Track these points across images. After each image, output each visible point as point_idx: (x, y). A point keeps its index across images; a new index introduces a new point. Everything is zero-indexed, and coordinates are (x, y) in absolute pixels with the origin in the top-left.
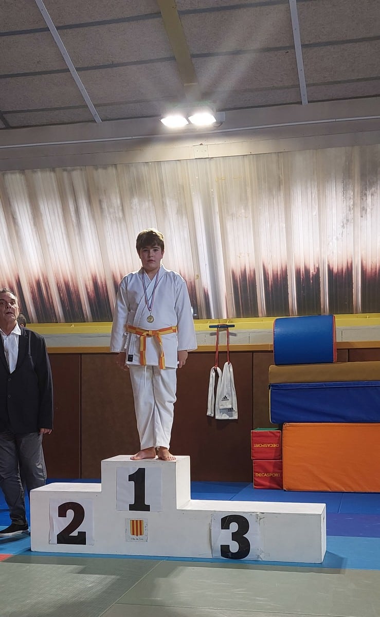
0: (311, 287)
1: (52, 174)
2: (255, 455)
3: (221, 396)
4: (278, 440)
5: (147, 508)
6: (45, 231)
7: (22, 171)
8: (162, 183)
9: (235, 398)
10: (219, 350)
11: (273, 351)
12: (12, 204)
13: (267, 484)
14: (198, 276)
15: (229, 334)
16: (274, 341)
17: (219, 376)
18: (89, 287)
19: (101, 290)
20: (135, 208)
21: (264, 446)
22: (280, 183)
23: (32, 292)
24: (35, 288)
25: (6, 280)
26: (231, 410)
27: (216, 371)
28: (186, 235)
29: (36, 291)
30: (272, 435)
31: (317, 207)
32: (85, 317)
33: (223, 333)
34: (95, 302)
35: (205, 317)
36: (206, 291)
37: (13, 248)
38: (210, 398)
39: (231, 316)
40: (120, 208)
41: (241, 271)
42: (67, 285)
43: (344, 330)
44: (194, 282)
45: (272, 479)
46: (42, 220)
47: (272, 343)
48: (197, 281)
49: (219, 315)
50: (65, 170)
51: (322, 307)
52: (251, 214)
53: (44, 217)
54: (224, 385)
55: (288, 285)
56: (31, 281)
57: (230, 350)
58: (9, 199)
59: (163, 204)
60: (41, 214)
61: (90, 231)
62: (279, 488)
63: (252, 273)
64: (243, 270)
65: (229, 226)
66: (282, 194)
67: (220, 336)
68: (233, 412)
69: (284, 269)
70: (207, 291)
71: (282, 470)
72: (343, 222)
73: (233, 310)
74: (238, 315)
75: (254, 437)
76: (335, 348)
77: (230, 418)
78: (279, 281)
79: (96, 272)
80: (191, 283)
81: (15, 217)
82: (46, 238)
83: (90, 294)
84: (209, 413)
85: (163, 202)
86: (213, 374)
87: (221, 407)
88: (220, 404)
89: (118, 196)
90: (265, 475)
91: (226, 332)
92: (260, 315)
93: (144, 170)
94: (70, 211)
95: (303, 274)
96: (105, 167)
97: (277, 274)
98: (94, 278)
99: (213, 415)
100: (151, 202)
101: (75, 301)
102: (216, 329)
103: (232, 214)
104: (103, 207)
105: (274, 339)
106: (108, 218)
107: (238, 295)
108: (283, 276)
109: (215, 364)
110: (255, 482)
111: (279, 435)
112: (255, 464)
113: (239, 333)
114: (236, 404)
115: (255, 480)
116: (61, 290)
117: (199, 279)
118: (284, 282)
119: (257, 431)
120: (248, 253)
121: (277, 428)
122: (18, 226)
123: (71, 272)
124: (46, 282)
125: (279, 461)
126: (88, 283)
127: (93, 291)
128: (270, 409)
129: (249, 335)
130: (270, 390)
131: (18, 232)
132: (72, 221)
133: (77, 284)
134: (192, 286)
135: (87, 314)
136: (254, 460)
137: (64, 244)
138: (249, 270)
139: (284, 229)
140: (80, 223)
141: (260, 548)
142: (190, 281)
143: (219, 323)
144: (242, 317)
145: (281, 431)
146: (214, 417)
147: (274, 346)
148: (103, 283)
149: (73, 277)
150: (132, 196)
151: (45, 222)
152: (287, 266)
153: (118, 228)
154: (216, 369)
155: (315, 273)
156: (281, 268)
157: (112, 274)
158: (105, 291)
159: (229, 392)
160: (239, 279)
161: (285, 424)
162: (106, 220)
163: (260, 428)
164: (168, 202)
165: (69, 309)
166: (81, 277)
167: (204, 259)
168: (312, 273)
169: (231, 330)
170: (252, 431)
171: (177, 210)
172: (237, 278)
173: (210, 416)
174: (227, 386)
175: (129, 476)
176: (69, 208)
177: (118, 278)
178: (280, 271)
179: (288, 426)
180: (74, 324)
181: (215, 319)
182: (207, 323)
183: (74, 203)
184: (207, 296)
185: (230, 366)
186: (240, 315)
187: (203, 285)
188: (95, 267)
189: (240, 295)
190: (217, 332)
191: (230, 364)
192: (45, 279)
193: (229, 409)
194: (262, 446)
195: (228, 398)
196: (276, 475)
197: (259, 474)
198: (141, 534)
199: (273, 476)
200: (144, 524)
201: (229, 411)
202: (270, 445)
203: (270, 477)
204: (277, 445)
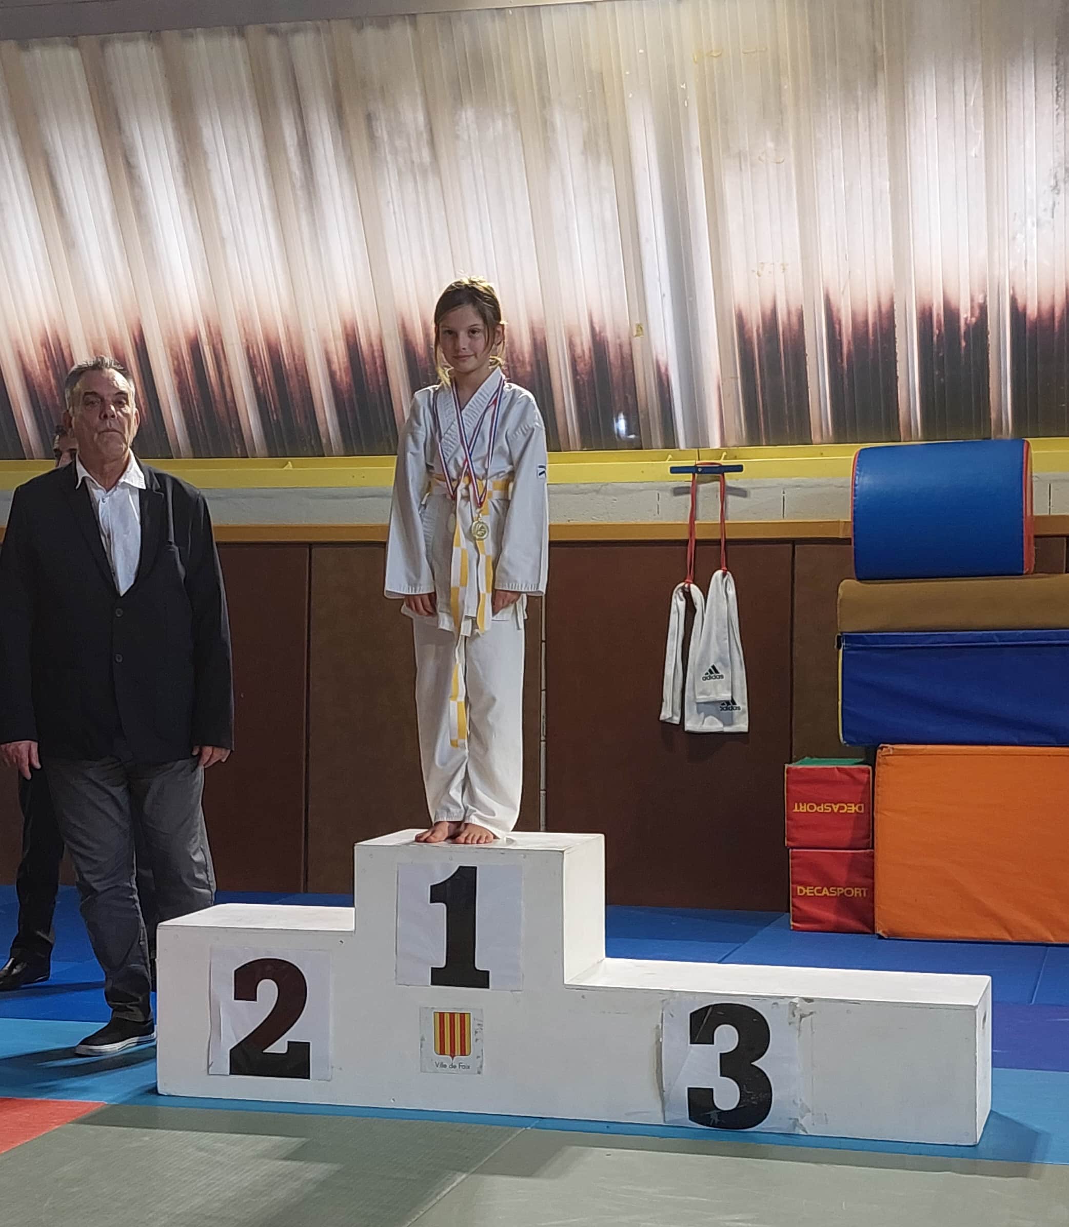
0: (962, 360)
1: (238, 43)
2: (796, 834)
3: (700, 665)
4: (863, 792)
5: (481, 980)
6: (215, 201)
7: (154, 33)
8: (541, 66)
9: (740, 674)
10: (699, 536)
11: (850, 539)
12: (125, 126)
13: (829, 916)
15: (725, 491)
16: (854, 512)
17: (695, 610)
18: (334, 359)
19: (369, 368)
20: (466, 138)
21: (821, 809)
22: (876, 66)
23: (178, 372)
24: (187, 358)
25: (104, 335)
26: (730, 704)
27: (688, 595)
28: (609, 213)
29: (188, 367)
30: (845, 777)
31: (981, 132)
32: (324, 441)
33: (709, 489)
34: (350, 399)
35: (660, 444)
36: (663, 369)
37: (126, 247)
38: (669, 672)
39: (732, 442)
40: (425, 136)
41: (762, 313)
42: (274, 352)
43: (1056, 481)
44: (630, 344)
45: (844, 904)
46: (209, 171)
47: (848, 518)
48: (637, 341)
49: (698, 438)
50: (272, 31)
51: (993, 415)
52: (792, 152)
53: (213, 163)
54: (709, 634)
55: (895, 354)
56: (174, 342)
57: (727, 537)
58: (117, 114)
59: (546, 125)
60: (205, 153)
61: (339, 201)
62: (865, 929)
63: (794, 319)
64: (768, 312)
65: (730, 187)
66: (882, 98)
67: (700, 497)
68: (736, 712)
69: (884, 309)
70: (667, 369)
71: (873, 878)
72: (1055, 177)
73: (738, 423)
74: (754, 439)
75: (795, 783)
76: (1028, 533)
77: (727, 729)
78: (870, 342)
79: (355, 316)
80: (621, 346)
81: (131, 160)
82: (217, 218)
83: (338, 377)
84: (666, 714)
85: (545, 122)
86: (678, 603)
87: (701, 698)
88: (698, 690)
89: (419, 101)
90: (825, 892)
91: (717, 484)
92: (816, 437)
93: (494, 30)
94: (284, 144)
95: (939, 321)
96: (384, 22)
97: (866, 322)
98: (350, 333)
99: (676, 720)
100: (510, 121)
101: (297, 396)
102: (689, 476)
103: (739, 153)
104: (378, 134)
105: (855, 506)
106: (390, 166)
107: (754, 380)
108: (881, 328)
109: (686, 575)
110: (793, 911)
111: (864, 777)
112: (796, 861)
113: (754, 488)
114: (742, 689)
115: (793, 906)
116: (257, 367)
117: (643, 334)
118: (885, 345)
119: (800, 767)
120: (782, 264)
121: (860, 760)
122: (141, 187)
123: (285, 318)
124: (215, 342)
125: (865, 853)
126: (332, 347)
127: (346, 369)
128: (840, 703)
129: (784, 493)
130: (841, 651)
131: (139, 204)
132: (291, 173)
133: (302, 348)
134: (625, 356)
135: (329, 433)
136: (792, 848)
137: (268, 238)
138: (785, 312)
139: (887, 197)
140: (312, 179)
141: (801, 1100)
142: (618, 341)
143: (699, 460)
144: (764, 444)
145: (870, 768)
146: (682, 726)
147: (854, 526)
148: (375, 348)
149: (291, 329)
150: (458, 100)
151: (215, 178)
152: (895, 300)
153: (417, 192)
154: (687, 590)
155: (974, 320)
156: (877, 305)
157: (400, 322)
158: (379, 370)
159: (722, 655)
160: (758, 335)
161: (882, 748)
162: (386, 170)
163: (812, 757)
164: (558, 119)
165: (278, 420)
166: (314, 330)
167: (659, 280)
168: (966, 319)
169: (731, 479)
170: (787, 766)
171: (585, 143)
172: (752, 332)
173: (668, 721)
174: (718, 638)
175: (432, 887)
176: (283, 137)
177: (417, 333)
178: (875, 313)
179: (891, 753)
180: (292, 462)
181: (687, 448)
182: (665, 460)
183: (296, 123)
184: (666, 384)
185: (728, 583)
186: (759, 438)
187: (654, 353)
188: (352, 303)
189: (759, 382)
190: (693, 485)
191: (727, 577)
192: (214, 335)
193: (723, 704)
194: (816, 808)
195: (721, 673)
196: (856, 892)
197: (806, 889)
198: (463, 1053)
199: (846, 894)
200: (473, 1026)
201: (722, 709)
202: (838, 806)
203: (836, 896)
204: (857, 806)
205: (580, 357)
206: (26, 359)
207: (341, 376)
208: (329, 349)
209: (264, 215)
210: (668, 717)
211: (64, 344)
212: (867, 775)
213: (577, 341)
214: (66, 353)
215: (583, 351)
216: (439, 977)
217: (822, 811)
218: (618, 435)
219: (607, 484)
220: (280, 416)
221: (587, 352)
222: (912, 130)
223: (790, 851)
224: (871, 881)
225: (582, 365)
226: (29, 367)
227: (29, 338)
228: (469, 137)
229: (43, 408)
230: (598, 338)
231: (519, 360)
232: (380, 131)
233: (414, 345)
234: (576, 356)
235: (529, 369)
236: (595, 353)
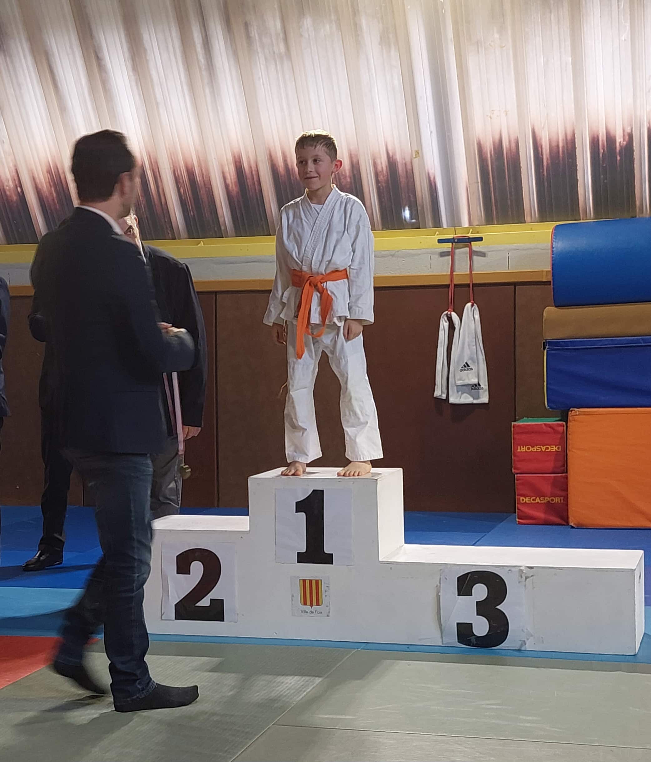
0: (619, 169)
2: (518, 465)
3: (458, 362)
4: (560, 439)
5: (328, 559)
6: (152, 81)
9: (483, 366)
10: (456, 282)
11: (550, 282)
12: (95, 33)
13: (541, 515)
14: (417, 152)
15: (472, 253)
16: (553, 265)
17: (454, 328)
18: (228, 176)
19: (249, 182)
20: (307, 36)
21: (534, 449)
26: (477, 386)
27: (450, 319)
28: (397, 81)
30: (549, 430)
31: (628, 25)
32: (223, 228)
33: (462, 252)
34: (239, 201)
35: (431, 225)
36: (432, 179)
37: (97, 110)
38: (439, 367)
39: (475, 223)
40: (282, 36)
41: (494, 142)
42: (191, 173)
44: (411, 163)
45: (549, 507)
46: (147, 61)
47: (549, 268)
48: (416, 162)
49: (455, 221)
51: (638, 203)
52: (510, 40)
53: (150, 57)
54: (463, 344)
55: (576, 166)
57: (474, 282)
59: (356, 28)
60: (145, 50)
61: (229, 78)
62: (564, 523)
63: (513, 145)
64: (497, 141)
65: (471, 63)
66: (566, 5)
67: (456, 257)
68: (481, 391)
69: (569, 138)
70: (434, 178)
71: (567, 491)
73: (479, 210)
74: (489, 220)
75: (518, 433)
77: (475, 402)
78: (561, 158)
79: (240, 149)
80: (406, 164)
81: (99, 55)
82: (154, 90)
83: (230, 188)
84: (438, 393)
85: (356, 25)
86: (444, 324)
87: (459, 383)
88: (457, 377)
89: (277, 14)
90: (538, 500)
91: (467, 249)
92: (528, 218)
94: (194, 43)
95: (603, 145)
97: (558, 146)
98: (237, 160)
99: (444, 396)
100: (334, 24)
101: (205, 199)
102: (450, 245)
103: (477, 42)
104: (252, 35)
105: (553, 260)
106: (260, 54)
107: (489, 184)
108: (567, 150)
109: (449, 307)
110: (518, 512)
111: (561, 429)
112: (519, 482)
113: (489, 251)
114: (484, 376)
115: (518, 509)
116: (180, 182)
117: (419, 157)
118: (570, 160)
119: (521, 424)
120: (506, 111)
121: (558, 419)
122: (106, 72)
123: (197, 152)
124: (154, 168)
125: (561, 476)
126: (226, 169)
127: (235, 182)
128: (545, 384)
129: (508, 254)
130: (546, 351)
131: (105, 83)
132: (198, 61)
133: (207, 170)
134: (408, 171)
135: (225, 223)
136: (517, 474)
137: (185, 102)
138: (507, 141)
139: (570, 67)
140: (212, 65)
141: (527, 629)
142: (404, 162)
143: (455, 234)
144: (496, 223)
145: (564, 423)
146: (447, 400)
147: (553, 273)
148: (253, 169)
149: (201, 158)
150: (301, 14)
151: (152, 65)
152: (576, 132)
153: (277, 71)
154: (449, 316)
155: (625, 143)
156: (564, 136)
157: (268, 152)
158: (256, 183)
159: (472, 356)
160: (491, 155)
161: (572, 411)
162: (257, 58)
163: (528, 417)
164: (364, 22)
165: (194, 215)
166: (215, 159)
167: (429, 123)
168: (620, 143)
169: (475, 246)
170: (513, 423)
171: (381, 38)
172: (487, 154)
173: (439, 397)
174: (469, 345)
175: (297, 503)
176: (193, 39)
177: (279, 159)
178: (563, 140)
179: (577, 413)
180: (203, 242)
181: (447, 226)
182: (434, 235)
183: (201, 29)
184: (434, 188)
185: (475, 310)
186: (492, 219)
187: (426, 168)
188: (238, 141)
189: (492, 185)
190: (452, 250)
191: (474, 307)
192: (153, 163)
193: (473, 386)
194: (531, 449)
195: (471, 367)
196: (557, 500)
197: (526, 498)
198: (318, 604)
199: (551, 502)
200: (323, 587)
201: (472, 389)
202: (545, 447)
203: (545, 503)
204: (557, 447)
205: (381, 172)
206: (38, 181)
207: (232, 187)
208: (225, 171)
209: (182, 87)
210: (439, 395)
211: (60, 171)
212: (562, 428)
213: (378, 162)
214: (62, 177)
215: (382, 168)
216: (302, 558)
217: (535, 450)
218: (405, 220)
219: (398, 251)
220: (195, 212)
221: (385, 168)
222: (585, 26)
223: (516, 475)
224: (566, 492)
225: (382, 177)
226: (40, 186)
227: (39, 168)
228: (309, 36)
229: (49, 211)
230: (391, 159)
231: (342, 174)
232: (253, 33)
233: (277, 166)
234: (378, 171)
235: (349, 180)
236: (390, 168)
